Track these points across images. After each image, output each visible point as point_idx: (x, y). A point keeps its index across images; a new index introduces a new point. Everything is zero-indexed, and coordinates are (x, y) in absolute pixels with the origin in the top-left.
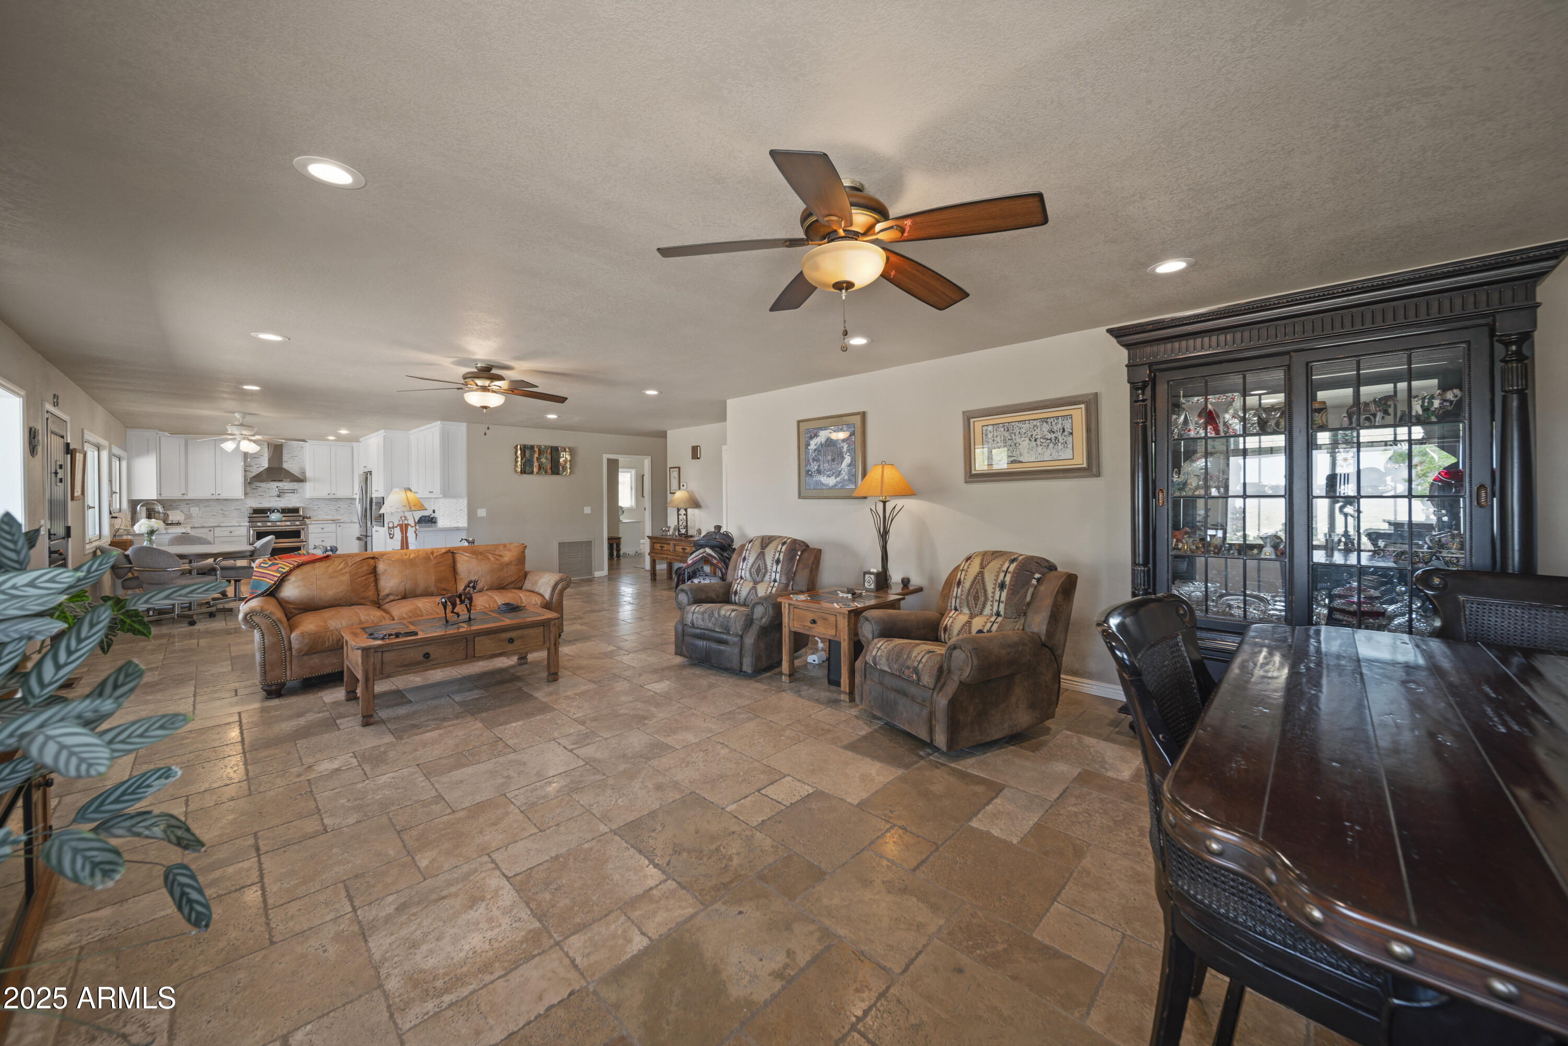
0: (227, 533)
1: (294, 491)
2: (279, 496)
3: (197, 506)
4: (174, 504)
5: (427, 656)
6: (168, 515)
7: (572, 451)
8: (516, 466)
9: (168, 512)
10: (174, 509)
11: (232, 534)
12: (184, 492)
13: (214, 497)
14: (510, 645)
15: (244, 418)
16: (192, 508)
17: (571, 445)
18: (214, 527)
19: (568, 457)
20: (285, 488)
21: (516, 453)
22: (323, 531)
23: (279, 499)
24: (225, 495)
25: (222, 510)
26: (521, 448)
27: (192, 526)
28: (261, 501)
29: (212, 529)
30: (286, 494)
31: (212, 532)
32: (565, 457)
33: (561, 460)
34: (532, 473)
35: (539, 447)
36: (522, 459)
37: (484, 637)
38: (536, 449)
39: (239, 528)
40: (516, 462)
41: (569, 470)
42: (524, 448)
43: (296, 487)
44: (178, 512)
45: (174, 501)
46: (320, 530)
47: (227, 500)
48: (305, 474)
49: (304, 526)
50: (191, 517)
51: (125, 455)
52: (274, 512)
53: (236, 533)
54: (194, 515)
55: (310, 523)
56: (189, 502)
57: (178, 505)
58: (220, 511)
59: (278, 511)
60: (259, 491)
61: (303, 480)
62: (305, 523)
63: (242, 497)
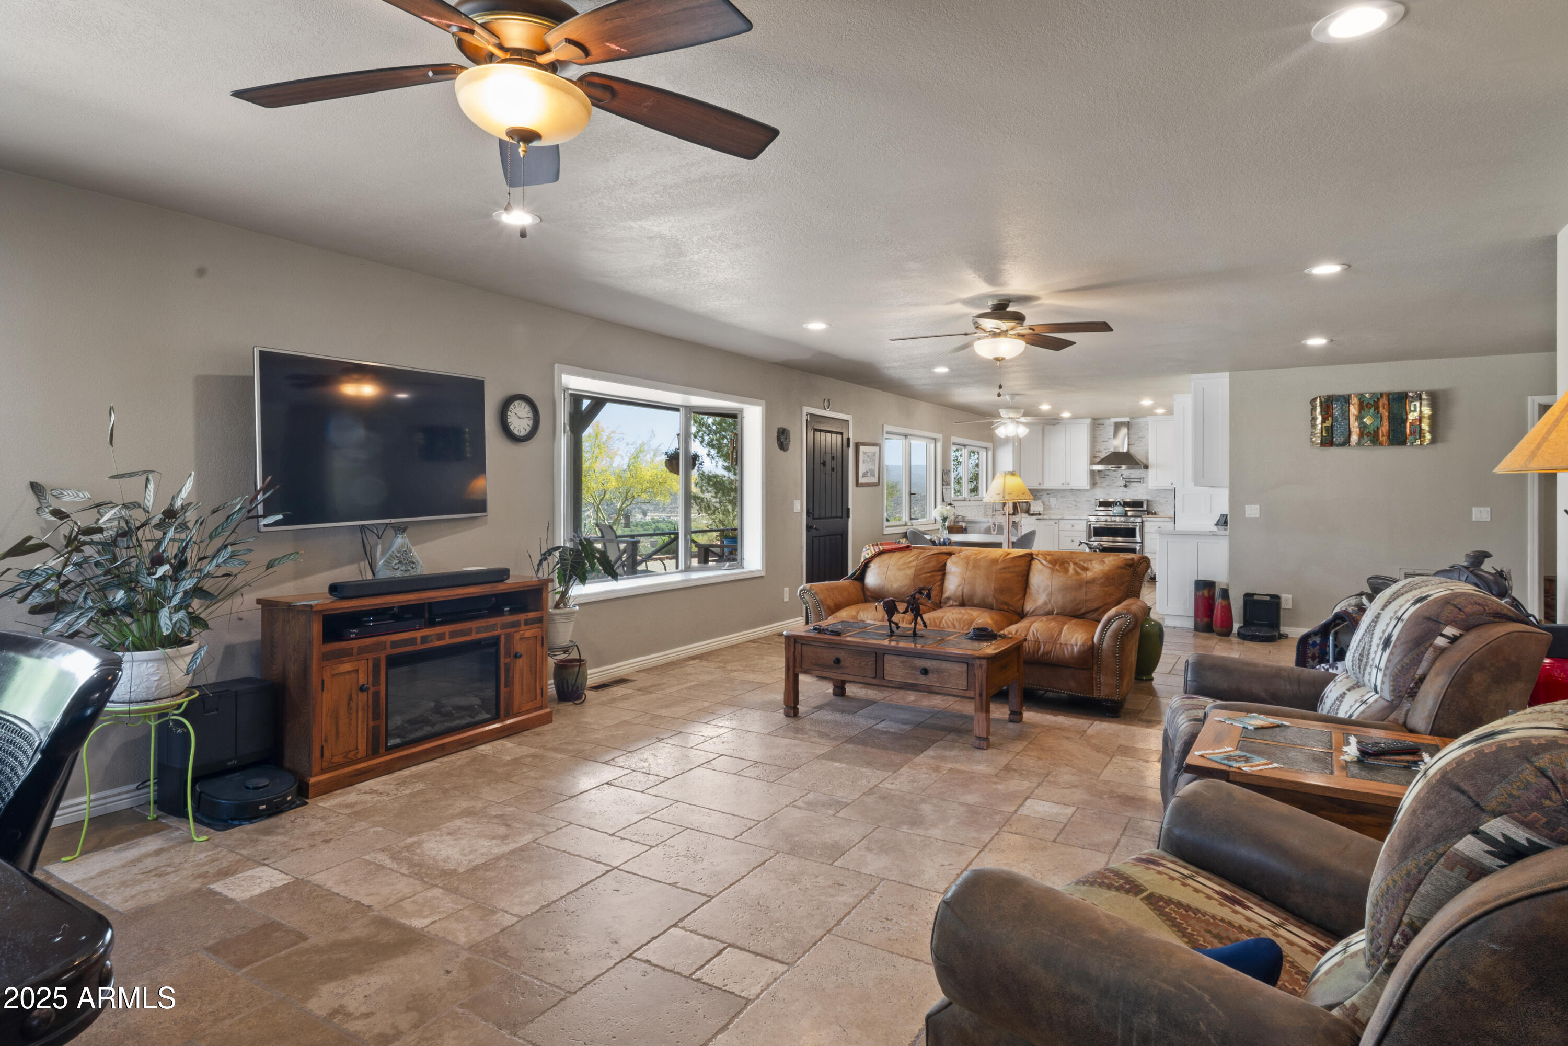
1: (1140, 480)
2: (1126, 486)
5: (838, 661)
7: (1435, 399)
8: (1313, 434)
11: (1074, 529)
12: (1041, 482)
13: (1064, 487)
14: (922, 677)
15: (1012, 399)
17: (1436, 386)
19: (1427, 411)
20: (1132, 477)
21: (1314, 409)
23: (1124, 489)
24: (1074, 485)
25: (1075, 501)
26: (1321, 402)
28: (1107, 493)
29: (1057, 521)
30: (1133, 484)
32: (1417, 412)
33: (1412, 416)
34: (1346, 442)
35: (1361, 397)
36: (1323, 421)
37: (895, 657)
38: (1355, 400)
39: (1076, 522)
40: (1314, 426)
41: (1428, 436)
42: (1328, 403)
43: (1142, 476)
44: (1040, 502)
46: (1157, 531)
47: (1079, 490)
48: (1147, 459)
49: (1142, 522)
50: (1050, 508)
51: (989, 445)
52: (1116, 504)
53: (1077, 527)
54: (1053, 507)
55: (1149, 519)
56: (1049, 492)
57: (1038, 494)
58: (1073, 503)
59: (1120, 504)
60: (1103, 480)
61: (1146, 467)
62: (1144, 519)
63: (1088, 488)
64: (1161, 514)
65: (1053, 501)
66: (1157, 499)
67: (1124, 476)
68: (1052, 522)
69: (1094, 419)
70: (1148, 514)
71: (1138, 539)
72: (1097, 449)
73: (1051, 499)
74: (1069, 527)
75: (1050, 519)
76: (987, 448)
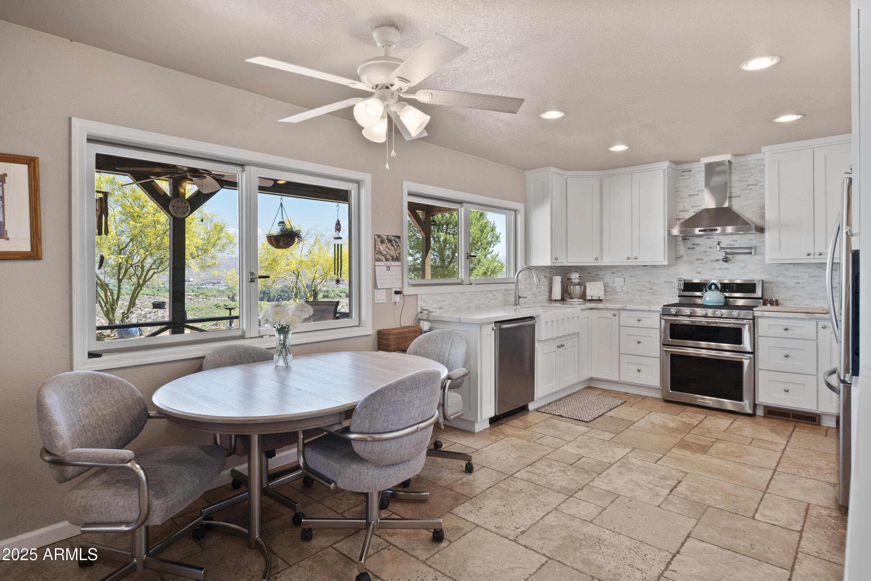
1: (749, 251)
2: (726, 260)
3: (622, 275)
6: (585, 288)
9: (589, 284)
11: (641, 324)
12: (597, 255)
18: (619, 310)
20: (737, 245)
22: (788, 334)
23: (726, 265)
24: (644, 259)
29: (617, 313)
30: (738, 257)
31: (617, 318)
39: (649, 314)
43: (754, 243)
46: (781, 332)
47: (655, 267)
48: (763, 217)
49: (754, 319)
50: (615, 292)
51: (520, 206)
52: (710, 288)
53: (645, 323)
54: (618, 290)
55: (766, 314)
56: (614, 270)
57: (600, 273)
58: (648, 285)
59: (716, 287)
60: (691, 251)
61: (761, 230)
62: (757, 314)
63: (666, 263)
64: (788, 305)
65: (618, 282)
66: (780, 279)
67: (722, 245)
68: (610, 314)
69: (677, 163)
70: (765, 304)
71: (747, 345)
72: (681, 208)
73: (617, 280)
74: (633, 322)
75: (607, 309)
76: (515, 211)
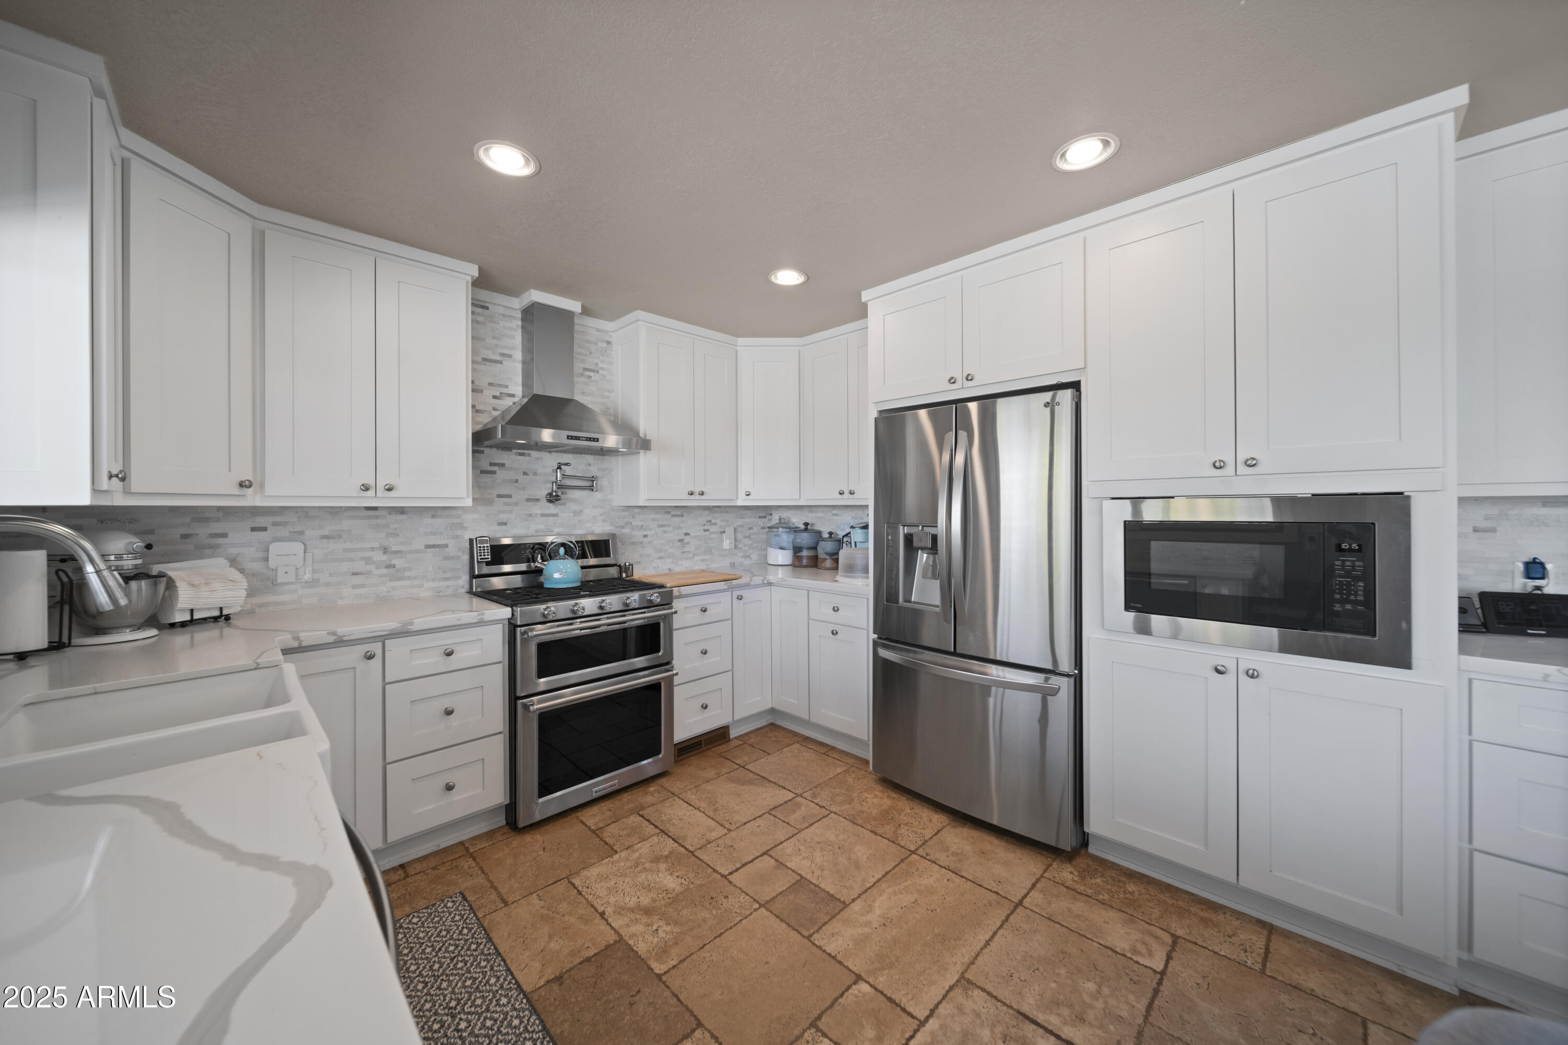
0: (432, 661)
1: (589, 484)
2: (553, 498)
3: (297, 536)
4: (202, 532)
6: (171, 585)
9: (174, 570)
10: (201, 551)
12: (247, 476)
16: (275, 548)
18: (382, 639)
22: (706, 616)
23: (552, 508)
25: (385, 550)
27: (287, 639)
28: (503, 517)
29: (376, 648)
30: (575, 494)
31: (376, 663)
44: (217, 564)
45: (198, 515)
54: (281, 579)
58: (379, 557)
60: (487, 479)
63: (466, 502)
73: (278, 548)
